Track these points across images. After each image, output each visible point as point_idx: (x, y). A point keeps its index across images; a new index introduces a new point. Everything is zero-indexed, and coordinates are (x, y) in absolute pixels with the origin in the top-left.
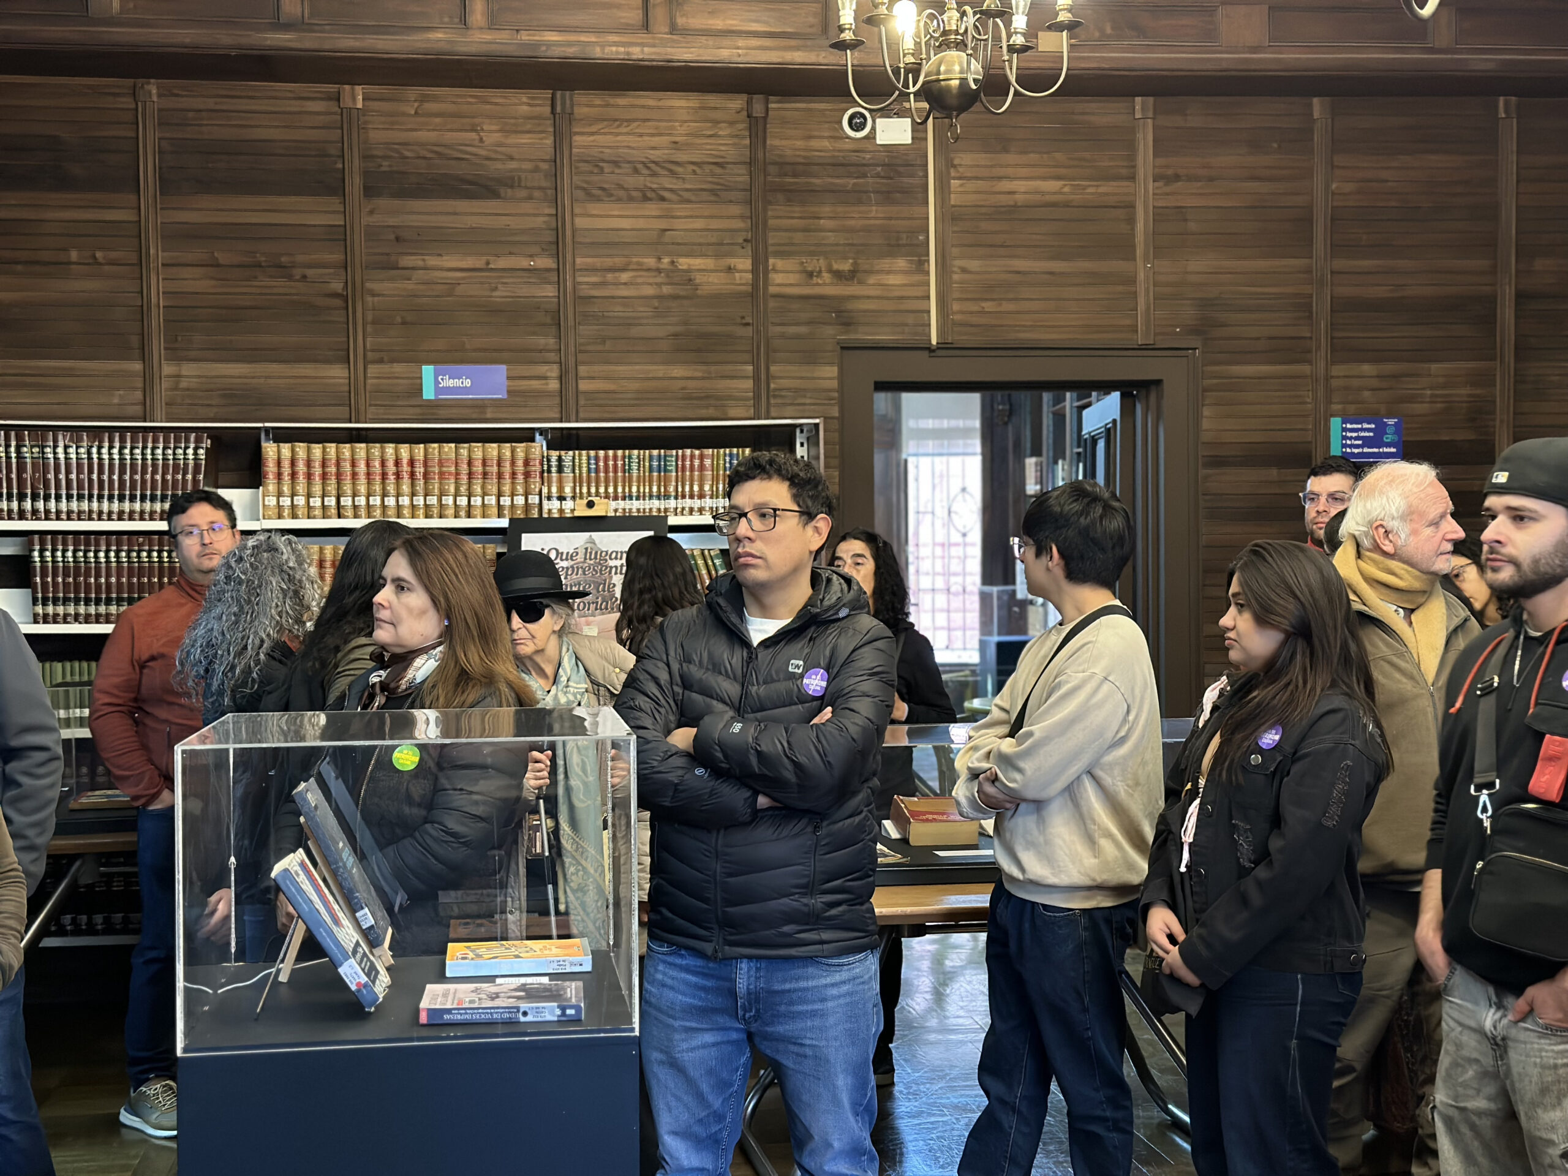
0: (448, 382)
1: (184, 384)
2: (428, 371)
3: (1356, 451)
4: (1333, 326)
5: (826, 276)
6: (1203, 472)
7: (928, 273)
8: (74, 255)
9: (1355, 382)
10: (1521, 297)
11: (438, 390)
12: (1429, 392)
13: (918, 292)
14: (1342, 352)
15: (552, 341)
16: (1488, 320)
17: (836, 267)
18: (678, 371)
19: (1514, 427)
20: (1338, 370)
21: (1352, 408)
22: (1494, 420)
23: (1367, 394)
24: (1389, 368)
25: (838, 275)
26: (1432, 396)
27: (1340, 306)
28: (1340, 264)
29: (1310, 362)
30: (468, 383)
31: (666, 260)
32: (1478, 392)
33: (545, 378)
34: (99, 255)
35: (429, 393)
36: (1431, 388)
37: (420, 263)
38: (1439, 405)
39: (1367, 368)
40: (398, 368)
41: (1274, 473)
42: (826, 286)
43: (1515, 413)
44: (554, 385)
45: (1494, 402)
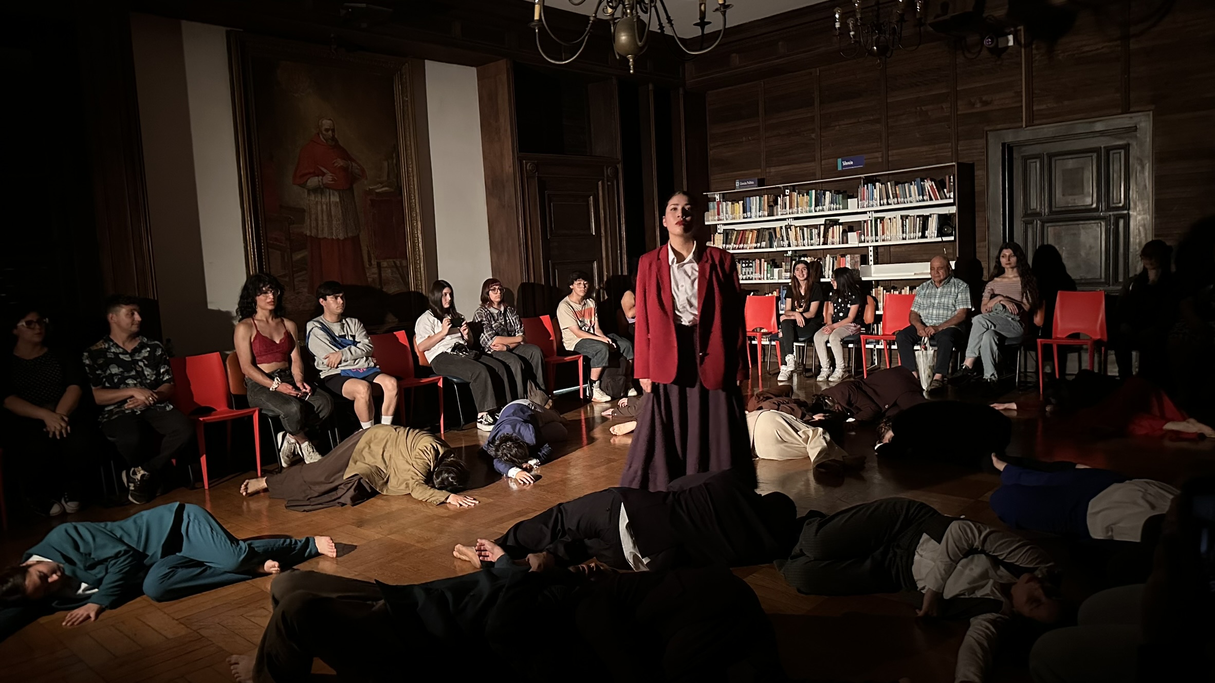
0: (845, 163)
1: (771, 174)
2: (839, 160)
5: (978, 105)
7: (1022, 96)
8: (744, 139)
11: (843, 166)
13: (1019, 105)
15: (879, 144)
17: (984, 98)
18: (924, 149)
25: (986, 103)
30: (852, 163)
31: (918, 108)
33: (877, 158)
34: (750, 138)
35: (840, 168)
37: (837, 124)
40: (831, 160)
42: (979, 108)
44: (880, 160)
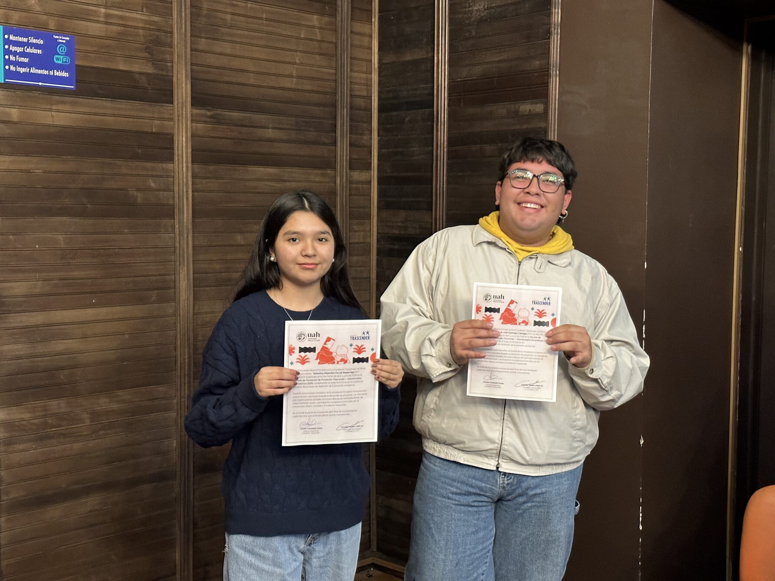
3: (22, 70)
12: (103, 10)
19: (192, 64)
21: (15, 16)
22: (172, 54)
26: (107, 16)
32: (155, 19)
36: (106, 7)
38: (115, 28)
43: (192, 50)
45: (172, 33)
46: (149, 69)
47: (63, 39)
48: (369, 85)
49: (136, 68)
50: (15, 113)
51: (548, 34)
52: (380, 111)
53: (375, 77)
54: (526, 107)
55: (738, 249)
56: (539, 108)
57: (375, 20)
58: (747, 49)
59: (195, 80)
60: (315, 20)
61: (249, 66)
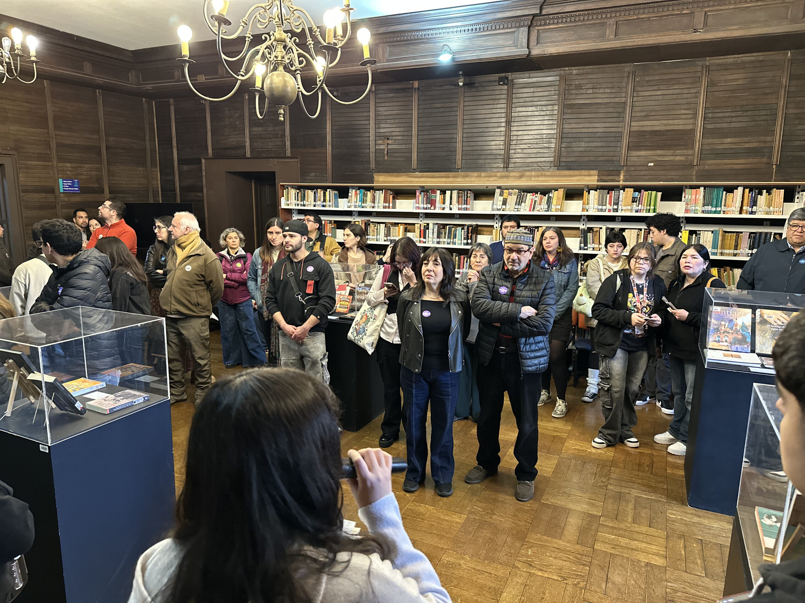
3: (68, 189)
4: (57, 151)
6: (21, 194)
9: (65, 169)
10: (107, 148)
12: (85, 173)
14: (61, 159)
16: (99, 153)
19: (108, 184)
20: (60, 165)
21: (65, 176)
22: (103, 181)
23: (68, 172)
24: (74, 165)
26: (87, 174)
27: (60, 145)
28: (58, 133)
29: (51, 162)
32: (99, 173)
36: (86, 171)
38: (89, 177)
39: (68, 165)
41: (44, 194)
43: (108, 180)
45: (103, 176)
46: (98, 186)
47: (76, 181)
48: (157, 184)
49: (94, 186)
50: (66, 199)
51: (202, 177)
52: (161, 191)
53: (159, 182)
54: (198, 194)
55: (255, 229)
56: (202, 195)
57: (158, 167)
58: (253, 181)
59: (109, 187)
60: (141, 169)
61: (124, 182)
